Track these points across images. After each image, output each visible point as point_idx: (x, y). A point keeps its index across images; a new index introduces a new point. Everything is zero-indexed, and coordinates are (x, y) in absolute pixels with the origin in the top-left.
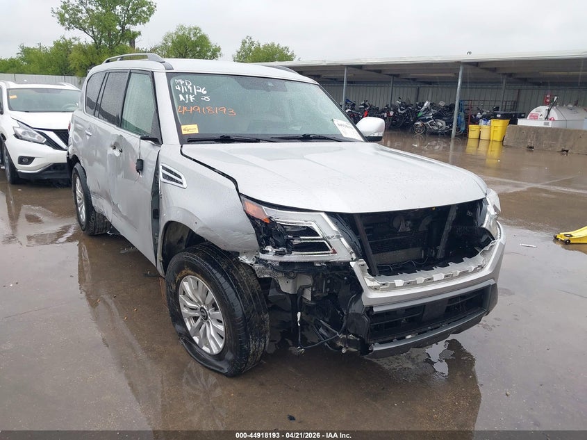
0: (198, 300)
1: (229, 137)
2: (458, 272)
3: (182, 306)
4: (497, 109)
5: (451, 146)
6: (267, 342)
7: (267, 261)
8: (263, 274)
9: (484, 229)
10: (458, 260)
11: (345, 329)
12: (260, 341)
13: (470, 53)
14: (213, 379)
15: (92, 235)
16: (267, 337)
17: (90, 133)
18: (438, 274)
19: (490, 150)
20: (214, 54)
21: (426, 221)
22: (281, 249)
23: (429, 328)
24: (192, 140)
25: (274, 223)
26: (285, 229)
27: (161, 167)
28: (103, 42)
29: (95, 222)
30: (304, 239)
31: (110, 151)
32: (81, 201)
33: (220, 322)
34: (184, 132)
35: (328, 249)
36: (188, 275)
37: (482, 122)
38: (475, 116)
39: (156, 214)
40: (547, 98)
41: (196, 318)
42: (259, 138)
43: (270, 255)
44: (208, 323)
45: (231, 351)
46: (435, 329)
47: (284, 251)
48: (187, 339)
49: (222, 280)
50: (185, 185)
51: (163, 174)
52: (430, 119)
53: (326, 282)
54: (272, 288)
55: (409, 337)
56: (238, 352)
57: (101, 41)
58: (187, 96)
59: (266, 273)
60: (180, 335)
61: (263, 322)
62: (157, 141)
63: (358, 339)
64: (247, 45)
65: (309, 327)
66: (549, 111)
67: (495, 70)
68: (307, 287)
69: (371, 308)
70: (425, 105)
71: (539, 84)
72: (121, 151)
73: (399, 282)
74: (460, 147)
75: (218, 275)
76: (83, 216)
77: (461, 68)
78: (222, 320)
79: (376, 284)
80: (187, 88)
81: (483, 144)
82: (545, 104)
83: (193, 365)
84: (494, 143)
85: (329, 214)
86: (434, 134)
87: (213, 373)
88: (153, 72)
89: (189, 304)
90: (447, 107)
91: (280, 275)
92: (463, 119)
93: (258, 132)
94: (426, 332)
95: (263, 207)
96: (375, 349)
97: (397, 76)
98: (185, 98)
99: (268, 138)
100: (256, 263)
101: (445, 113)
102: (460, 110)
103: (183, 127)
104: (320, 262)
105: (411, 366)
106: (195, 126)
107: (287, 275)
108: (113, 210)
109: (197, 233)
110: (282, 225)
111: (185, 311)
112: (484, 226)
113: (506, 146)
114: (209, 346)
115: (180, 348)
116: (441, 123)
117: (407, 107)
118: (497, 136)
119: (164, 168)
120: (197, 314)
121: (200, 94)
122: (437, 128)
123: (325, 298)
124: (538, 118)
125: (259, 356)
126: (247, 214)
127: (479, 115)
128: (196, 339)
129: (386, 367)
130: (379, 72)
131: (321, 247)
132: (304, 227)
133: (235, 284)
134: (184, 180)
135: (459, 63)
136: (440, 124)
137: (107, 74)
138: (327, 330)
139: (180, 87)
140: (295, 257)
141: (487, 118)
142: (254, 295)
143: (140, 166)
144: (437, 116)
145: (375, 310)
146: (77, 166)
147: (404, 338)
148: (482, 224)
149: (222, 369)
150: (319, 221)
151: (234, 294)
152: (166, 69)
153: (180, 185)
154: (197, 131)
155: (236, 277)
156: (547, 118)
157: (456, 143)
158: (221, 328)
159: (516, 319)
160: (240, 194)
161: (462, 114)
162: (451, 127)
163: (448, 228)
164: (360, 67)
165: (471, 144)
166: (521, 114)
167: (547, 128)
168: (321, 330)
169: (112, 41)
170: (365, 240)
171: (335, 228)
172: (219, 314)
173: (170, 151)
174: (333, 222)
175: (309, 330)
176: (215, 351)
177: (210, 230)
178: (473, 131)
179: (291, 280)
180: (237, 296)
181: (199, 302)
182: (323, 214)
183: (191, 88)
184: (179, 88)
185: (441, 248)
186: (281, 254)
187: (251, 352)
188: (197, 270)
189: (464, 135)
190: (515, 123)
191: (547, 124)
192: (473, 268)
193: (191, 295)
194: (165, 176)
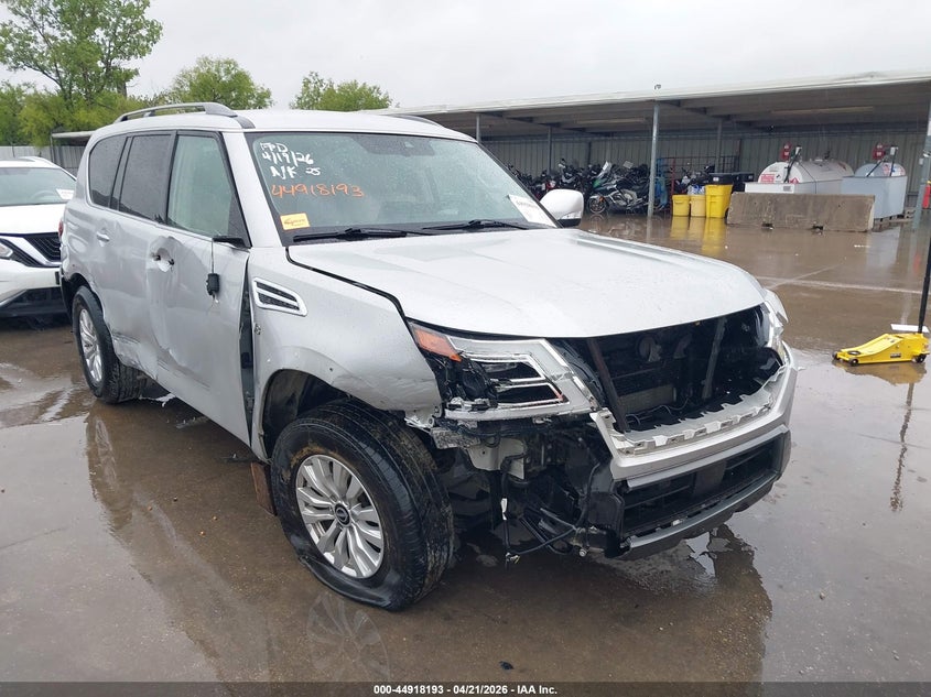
0: (331, 492)
1: (359, 231)
2: (739, 417)
3: (301, 505)
4: (712, 169)
5: (649, 230)
6: (451, 550)
7: (456, 422)
8: (446, 442)
9: (770, 349)
10: (735, 400)
11: (585, 520)
12: (442, 550)
13: (659, 86)
14: (363, 616)
15: (115, 403)
16: (451, 542)
17: (106, 237)
18: (711, 422)
19: (706, 231)
20: (261, 101)
21: (683, 344)
22: (478, 401)
23: (704, 506)
24: (301, 238)
25: (466, 361)
26: (483, 368)
27: (254, 285)
28: (75, 88)
29: (120, 381)
30: (516, 384)
31: (151, 264)
32: (90, 349)
33: (373, 525)
34: (286, 227)
35: (554, 396)
36: (313, 454)
37: (692, 190)
38: (680, 181)
39: (247, 361)
40: (786, 150)
41: (326, 524)
42: (403, 229)
43: (463, 412)
44: (351, 528)
45: (396, 570)
46: (711, 506)
47: (485, 404)
48: (313, 558)
49: (377, 458)
50: (303, 311)
51: (261, 296)
52: (613, 190)
53: (546, 448)
54: (459, 464)
55: (676, 522)
56: (408, 570)
57: (71, 87)
58: (283, 168)
59: (452, 441)
60: (301, 552)
61: (444, 519)
62: (241, 242)
63: (605, 533)
64: (312, 86)
65: (517, 521)
66: (789, 169)
67: (704, 110)
68: (517, 457)
69: (624, 482)
70: (604, 168)
71: (770, 130)
72: (172, 263)
73: (660, 438)
74: (662, 230)
75: (370, 451)
76: (97, 374)
77: (656, 109)
78: (377, 520)
79: (627, 445)
80: (282, 156)
81: (695, 224)
82: (784, 159)
83: (326, 597)
84: (712, 221)
85: (553, 341)
86: (621, 213)
87: (366, 608)
88: (220, 133)
89: (317, 501)
90: (635, 170)
91: (475, 442)
92: (663, 187)
93: (401, 220)
94: (699, 512)
95: (449, 337)
96: (633, 545)
97: (557, 125)
98: (280, 172)
99: (419, 230)
100: (436, 426)
101: (636, 178)
102: (658, 173)
103: (283, 219)
104: (541, 417)
105: (669, 568)
106: (303, 216)
107: (484, 441)
108: (159, 359)
109: (334, 386)
110: (480, 363)
111: (307, 512)
112: (769, 345)
113: (732, 225)
114: (354, 566)
115: (301, 574)
116: (630, 195)
117: (574, 172)
118: (716, 210)
119: (260, 285)
120: (329, 516)
121: (303, 165)
122: (624, 203)
123: (542, 473)
124: (773, 180)
125: (440, 572)
126: (420, 349)
127: (685, 180)
128: (329, 557)
129: (633, 572)
130: (530, 120)
131: (544, 393)
132: (512, 364)
133: (397, 462)
134: (300, 302)
135: (652, 102)
136: (629, 197)
137: (129, 138)
138: (553, 523)
139: (270, 154)
140: (503, 412)
141: (699, 183)
142: (429, 478)
143: (215, 285)
144: (623, 185)
145: (631, 484)
146: (82, 291)
147: (669, 525)
148: (766, 343)
149: (380, 599)
150: (539, 353)
151: (397, 480)
152: (244, 127)
153: (295, 311)
154: (306, 224)
155: (398, 452)
156: (787, 180)
157: (655, 225)
158: (376, 534)
159: (807, 483)
160: (406, 320)
161: (661, 179)
162: (647, 200)
163: (715, 352)
164: (499, 114)
165: (678, 224)
166: (748, 175)
167: (790, 195)
168: (543, 524)
169: (89, 86)
170: (607, 377)
171: (563, 363)
172: (371, 513)
173: (268, 258)
174: (560, 353)
175: (515, 525)
176: (366, 572)
177: (356, 378)
178: (680, 204)
179: (489, 450)
180: (402, 480)
181: (333, 496)
182: (543, 342)
183: (287, 156)
184: (268, 157)
185: (707, 382)
186: (482, 408)
187: (429, 569)
188: (329, 445)
189: (665, 212)
190: (742, 189)
191: (787, 189)
192: (758, 409)
193: (318, 486)
194: (264, 299)
